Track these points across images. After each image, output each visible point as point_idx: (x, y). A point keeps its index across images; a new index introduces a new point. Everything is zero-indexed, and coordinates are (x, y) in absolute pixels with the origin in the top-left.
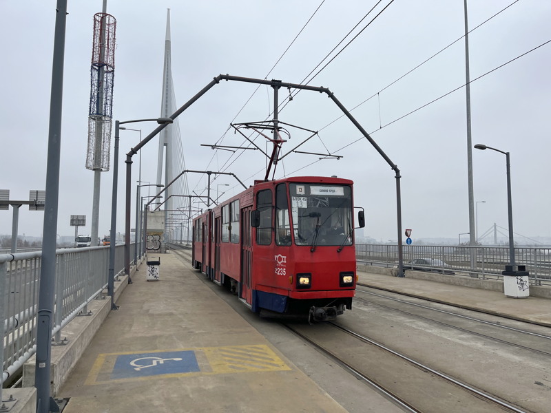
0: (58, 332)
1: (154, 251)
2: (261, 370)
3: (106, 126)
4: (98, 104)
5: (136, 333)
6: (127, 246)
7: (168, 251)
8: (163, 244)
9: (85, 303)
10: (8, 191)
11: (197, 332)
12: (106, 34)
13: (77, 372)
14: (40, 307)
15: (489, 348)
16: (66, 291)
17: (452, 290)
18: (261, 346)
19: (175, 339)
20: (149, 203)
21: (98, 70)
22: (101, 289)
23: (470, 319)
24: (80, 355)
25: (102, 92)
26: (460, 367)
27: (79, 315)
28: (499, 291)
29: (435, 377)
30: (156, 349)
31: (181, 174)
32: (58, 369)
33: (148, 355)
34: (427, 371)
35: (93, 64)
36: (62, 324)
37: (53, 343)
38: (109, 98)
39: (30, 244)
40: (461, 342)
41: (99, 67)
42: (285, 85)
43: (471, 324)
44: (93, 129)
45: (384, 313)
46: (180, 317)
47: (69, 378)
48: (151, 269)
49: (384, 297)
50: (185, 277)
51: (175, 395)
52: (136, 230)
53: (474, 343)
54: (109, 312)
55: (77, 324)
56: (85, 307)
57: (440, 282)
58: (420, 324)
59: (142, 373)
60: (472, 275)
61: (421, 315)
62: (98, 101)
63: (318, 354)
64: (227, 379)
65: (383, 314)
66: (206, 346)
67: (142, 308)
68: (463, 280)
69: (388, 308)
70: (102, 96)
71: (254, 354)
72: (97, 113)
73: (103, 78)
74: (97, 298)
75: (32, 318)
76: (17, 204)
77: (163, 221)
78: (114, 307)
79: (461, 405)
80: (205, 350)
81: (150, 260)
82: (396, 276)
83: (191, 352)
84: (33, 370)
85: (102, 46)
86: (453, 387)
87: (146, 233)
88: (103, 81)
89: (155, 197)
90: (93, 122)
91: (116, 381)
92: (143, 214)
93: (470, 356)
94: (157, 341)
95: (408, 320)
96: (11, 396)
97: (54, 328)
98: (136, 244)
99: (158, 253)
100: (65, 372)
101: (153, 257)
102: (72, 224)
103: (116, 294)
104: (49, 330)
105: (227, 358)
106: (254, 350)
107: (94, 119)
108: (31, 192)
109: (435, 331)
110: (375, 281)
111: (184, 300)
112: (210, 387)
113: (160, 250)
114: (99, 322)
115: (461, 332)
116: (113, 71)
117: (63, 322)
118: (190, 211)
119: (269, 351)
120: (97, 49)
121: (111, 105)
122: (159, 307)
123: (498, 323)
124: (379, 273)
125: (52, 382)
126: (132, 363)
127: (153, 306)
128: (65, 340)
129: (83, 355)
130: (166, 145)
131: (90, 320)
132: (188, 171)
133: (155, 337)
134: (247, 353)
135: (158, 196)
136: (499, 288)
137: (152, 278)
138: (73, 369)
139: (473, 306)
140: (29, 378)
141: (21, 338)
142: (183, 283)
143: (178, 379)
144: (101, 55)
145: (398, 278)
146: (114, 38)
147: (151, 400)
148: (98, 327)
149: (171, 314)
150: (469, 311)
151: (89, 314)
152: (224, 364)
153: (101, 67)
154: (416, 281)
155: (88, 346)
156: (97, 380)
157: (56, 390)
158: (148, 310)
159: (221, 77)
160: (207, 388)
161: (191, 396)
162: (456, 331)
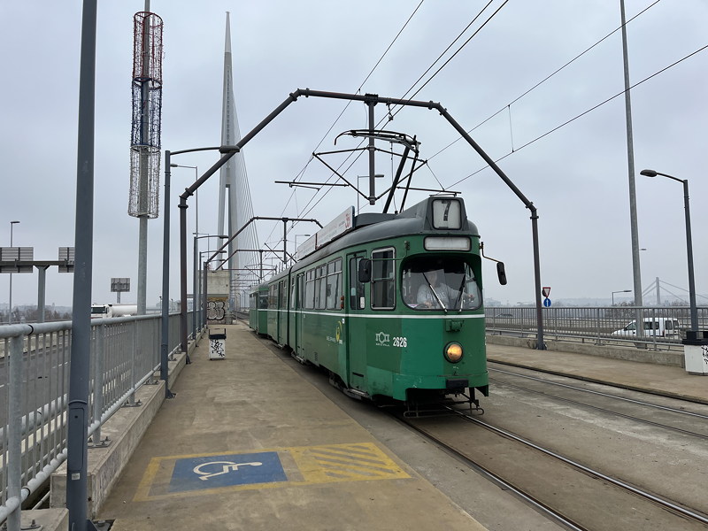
0: (97, 430)
1: (217, 321)
2: (370, 478)
3: (153, 160)
4: (143, 130)
5: (198, 428)
6: (183, 314)
7: (234, 321)
8: (228, 313)
9: (132, 390)
10: (32, 249)
11: (279, 427)
12: (151, 40)
13: (124, 483)
14: (70, 397)
15: (678, 444)
16: (106, 375)
17: (613, 365)
18: (366, 444)
19: (251, 436)
20: (210, 260)
21: (141, 87)
22: (152, 372)
23: (644, 404)
24: (127, 459)
25: (147, 115)
26: (641, 471)
27: (125, 406)
28: (676, 365)
29: (609, 484)
30: (227, 450)
31: (249, 223)
32: (97, 480)
33: (218, 458)
34: (596, 477)
35: (135, 79)
36: (102, 418)
37: (89, 444)
38: (155, 123)
39: (61, 316)
40: (636, 435)
41: (142, 83)
42: (383, 100)
43: (646, 411)
44: (137, 165)
45: (526, 398)
46: (256, 406)
47: (113, 492)
48: (214, 344)
49: (522, 376)
50: (258, 354)
51: (256, 515)
52: (194, 296)
53: (654, 437)
54: (164, 401)
55: (121, 418)
56: (133, 394)
57: (595, 356)
58: (577, 413)
59: (210, 483)
60: (638, 345)
61: (576, 399)
62: (141, 126)
63: (444, 454)
64: (324, 491)
65: (524, 399)
66: (293, 445)
67: (205, 395)
68: (627, 352)
69: (530, 391)
70: (147, 119)
71: (358, 456)
72: (142, 143)
73: (148, 97)
74: (147, 383)
75: (60, 412)
76: (44, 266)
77: (228, 283)
78: (169, 394)
79: (652, 525)
80: (292, 450)
81: (213, 332)
82: (534, 348)
83: (275, 454)
84: (64, 483)
85: (145, 56)
86: (635, 498)
87: (206, 299)
88: (148, 101)
89: (218, 252)
90: (137, 155)
91: (175, 495)
92: (202, 275)
93: (653, 455)
94: (228, 439)
95: (559, 407)
96: (34, 522)
97: (92, 425)
98: (194, 313)
99: (222, 324)
100: (107, 483)
101: (216, 329)
102: (113, 290)
103: (172, 377)
104: (85, 428)
105: (321, 462)
106: (357, 450)
107: (138, 151)
108: (60, 249)
109: (599, 421)
110: (508, 355)
111: (259, 384)
112: (303, 502)
113: (224, 320)
114: (151, 414)
115: (633, 422)
116: (160, 88)
117: (104, 416)
118: (261, 270)
119: (378, 451)
120: (139, 59)
121: (159, 132)
122: (227, 394)
123: (682, 409)
124: (512, 345)
125: (90, 499)
126: (196, 470)
127: (219, 393)
128: (107, 440)
129: (131, 460)
130: (228, 186)
131: (138, 412)
132: (257, 218)
133: (224, 434)
134: (349, 454)
135: (221, 251)
136: (678, 361)
137: (216, 355)
138: (118, 479)
139: (645, 387)
140: (58, 494)
141: (46, 440)
142: (257, 362)
143: (258, 492)
144: (145, 67)
145: (536, 351)
146: (161, 45)
147: (224, 522)
148: (150, 421)
149: (243, 403)
150: (639, 394)
151: (138, 404)
152: (319, 471)
153: (145, 82)
154: (562, 354)
155: (138, 447)
156: (149, 495)
157: (96, 509)
158: (213, 398)
159: (300, 93)
160: (299, 504)
161: (278, 516)
162: (627, 421)
